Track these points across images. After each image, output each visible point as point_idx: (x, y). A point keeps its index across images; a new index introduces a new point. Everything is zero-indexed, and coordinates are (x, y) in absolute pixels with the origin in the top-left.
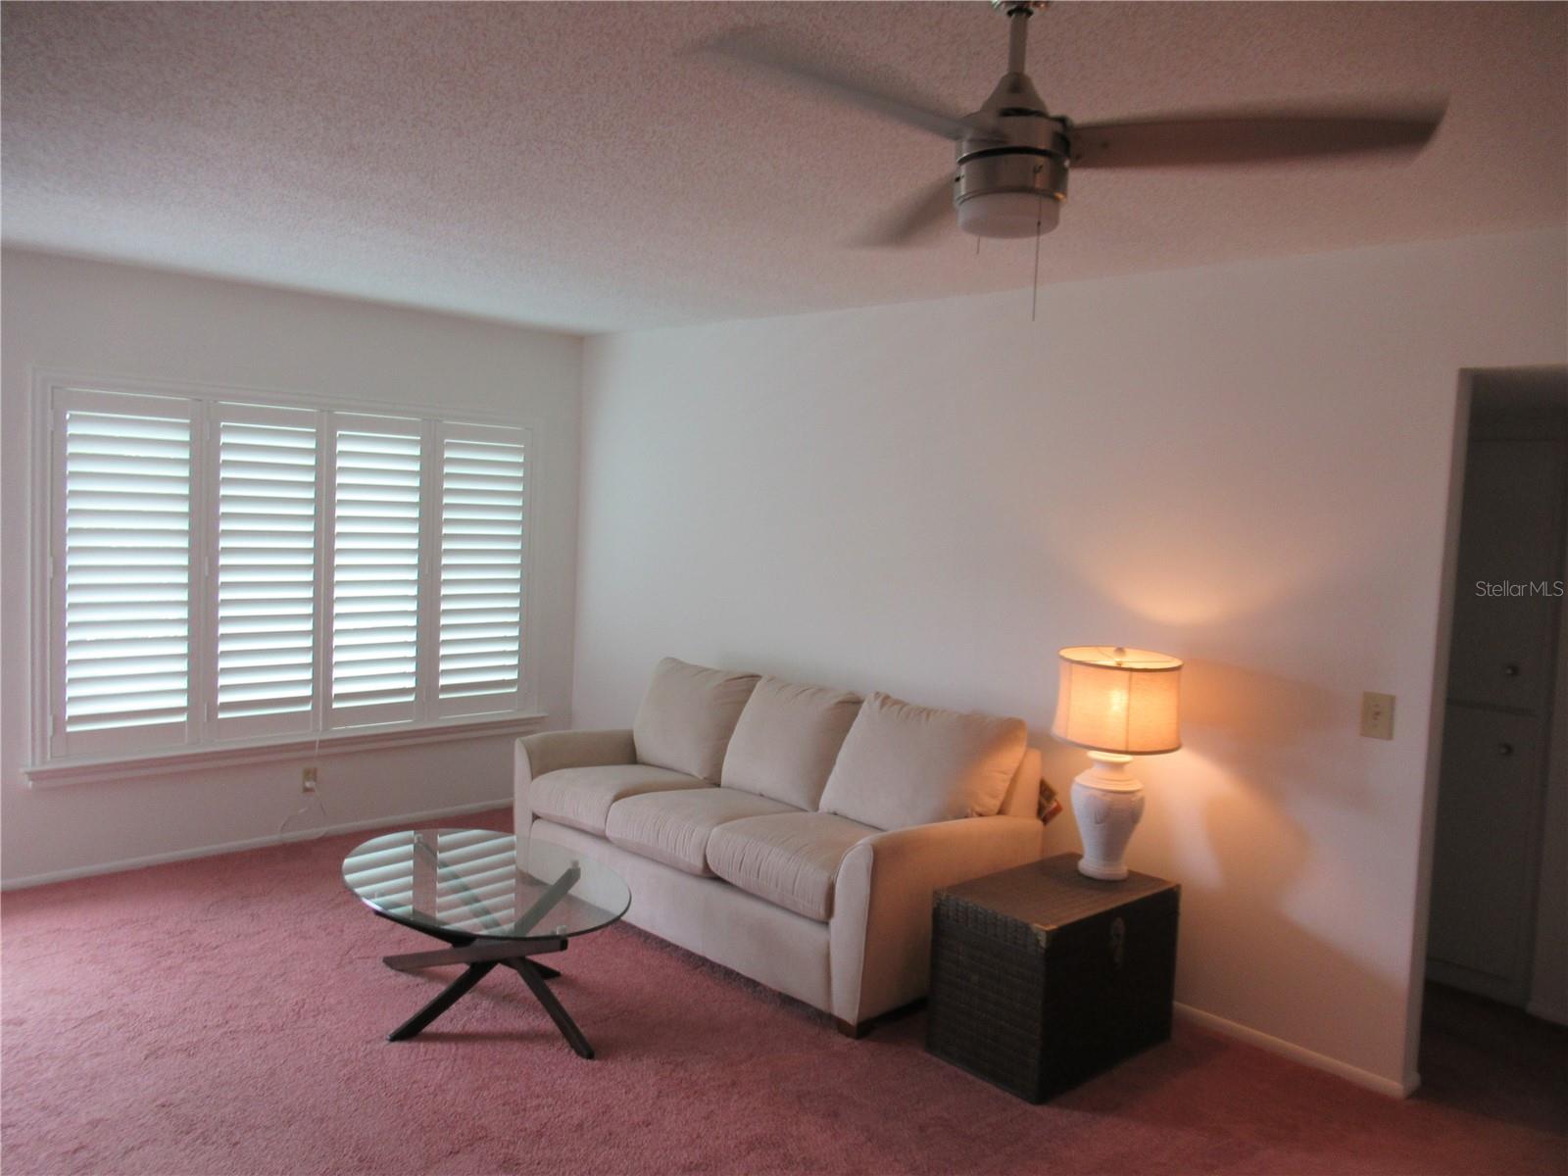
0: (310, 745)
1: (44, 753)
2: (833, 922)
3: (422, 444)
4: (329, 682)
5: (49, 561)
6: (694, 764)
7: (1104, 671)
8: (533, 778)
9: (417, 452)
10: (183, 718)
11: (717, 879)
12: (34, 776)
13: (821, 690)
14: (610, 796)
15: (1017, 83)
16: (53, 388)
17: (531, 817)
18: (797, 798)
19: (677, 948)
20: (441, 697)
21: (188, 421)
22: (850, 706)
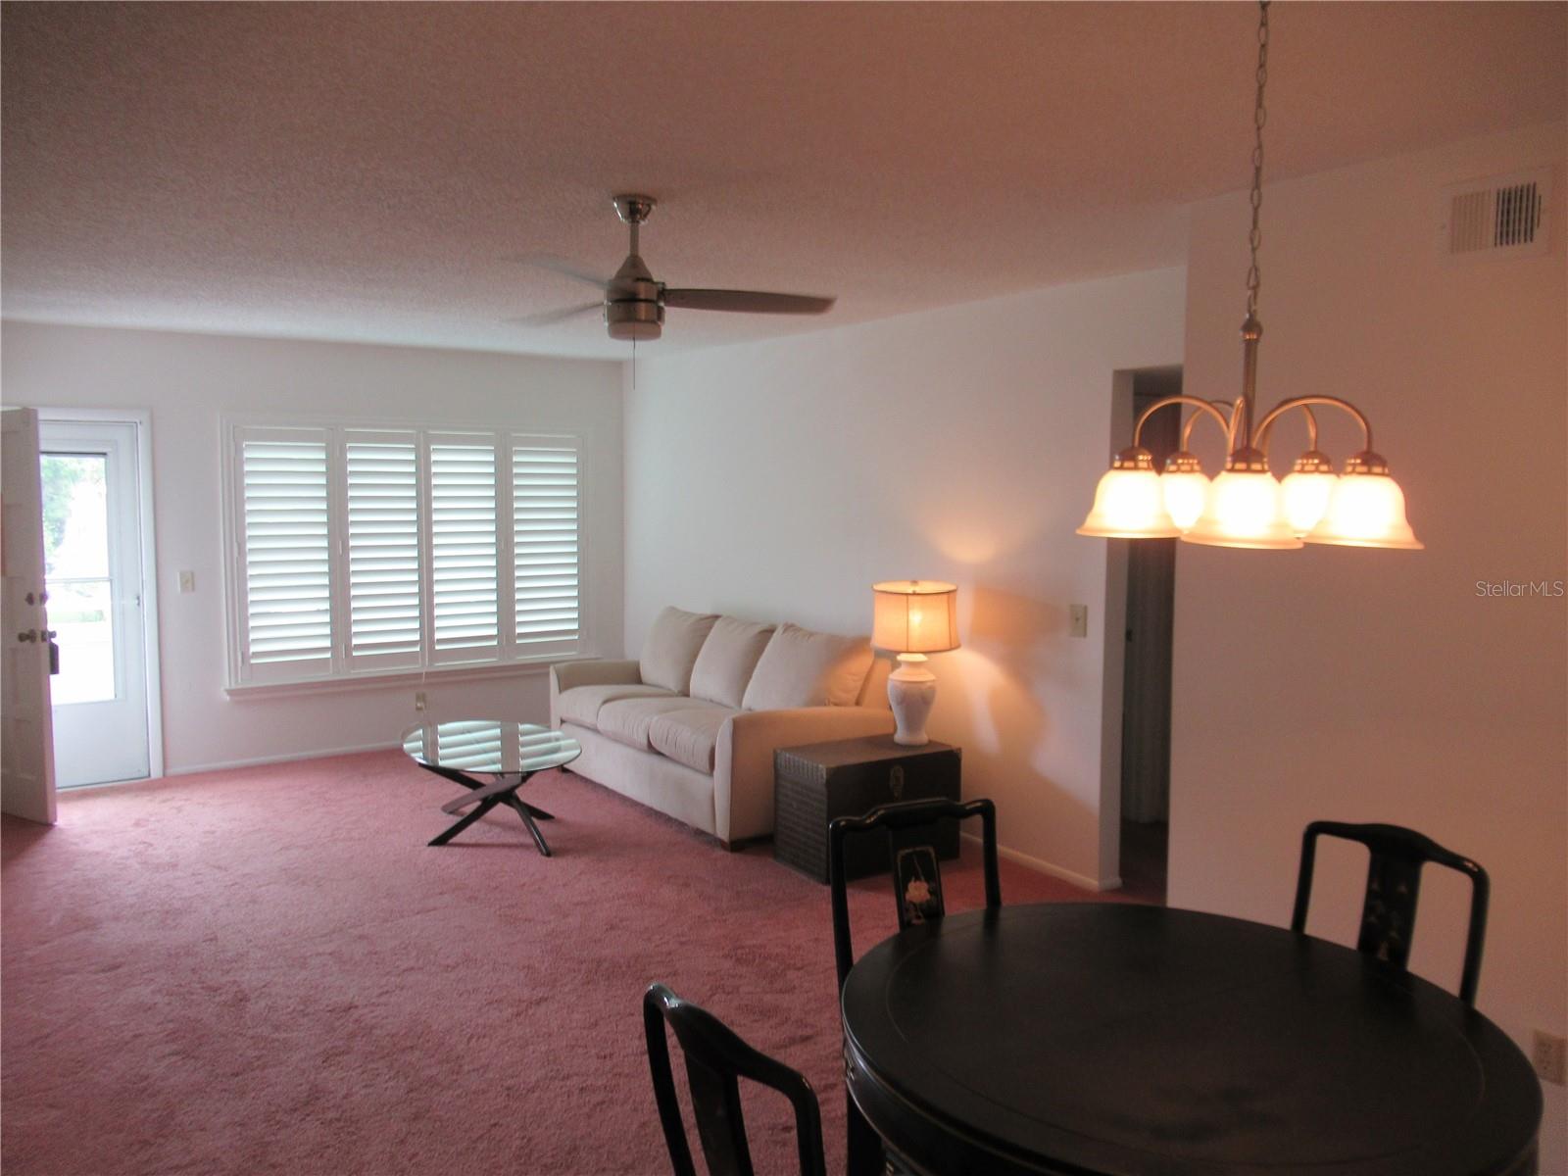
0: (418, 676)
1: (236, 676)
2: (715, 773)
3: (496, 452)
4: (432, 630)
5: (235, 544)
6: (671, 683)
7: (891, 596)
8: (560, 692)
9: (491, 458)
10: (328, 655)
11: (659, 753)
12: (231, 692)
13: (755, 624)
14: (600, 702)
15: (634, 263)
16: (234, 428)
17: (559, 721)
18: (728, 700)
19: (643, 805)
20: (518, 642)
21: (324, 445)
22: (769, 632)
